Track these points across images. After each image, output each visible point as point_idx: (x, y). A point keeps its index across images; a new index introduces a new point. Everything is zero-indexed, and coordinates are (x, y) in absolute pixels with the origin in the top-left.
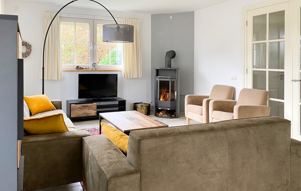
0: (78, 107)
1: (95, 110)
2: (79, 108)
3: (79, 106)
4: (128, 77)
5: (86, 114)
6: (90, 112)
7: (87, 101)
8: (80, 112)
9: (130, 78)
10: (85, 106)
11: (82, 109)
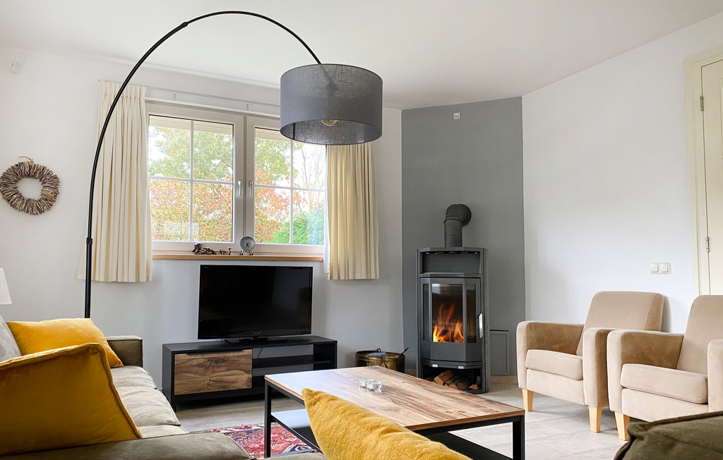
0: (195, 363)
1: (247, 372)
2: (200, 365)
3: (200, 358)
4: (342, 278)
5: (219, 384)
6: (233, 378)
7: (222, 345)
8: (201, 378)
9: (347, 281)
10: (217, 361)
11: (207, 368)
